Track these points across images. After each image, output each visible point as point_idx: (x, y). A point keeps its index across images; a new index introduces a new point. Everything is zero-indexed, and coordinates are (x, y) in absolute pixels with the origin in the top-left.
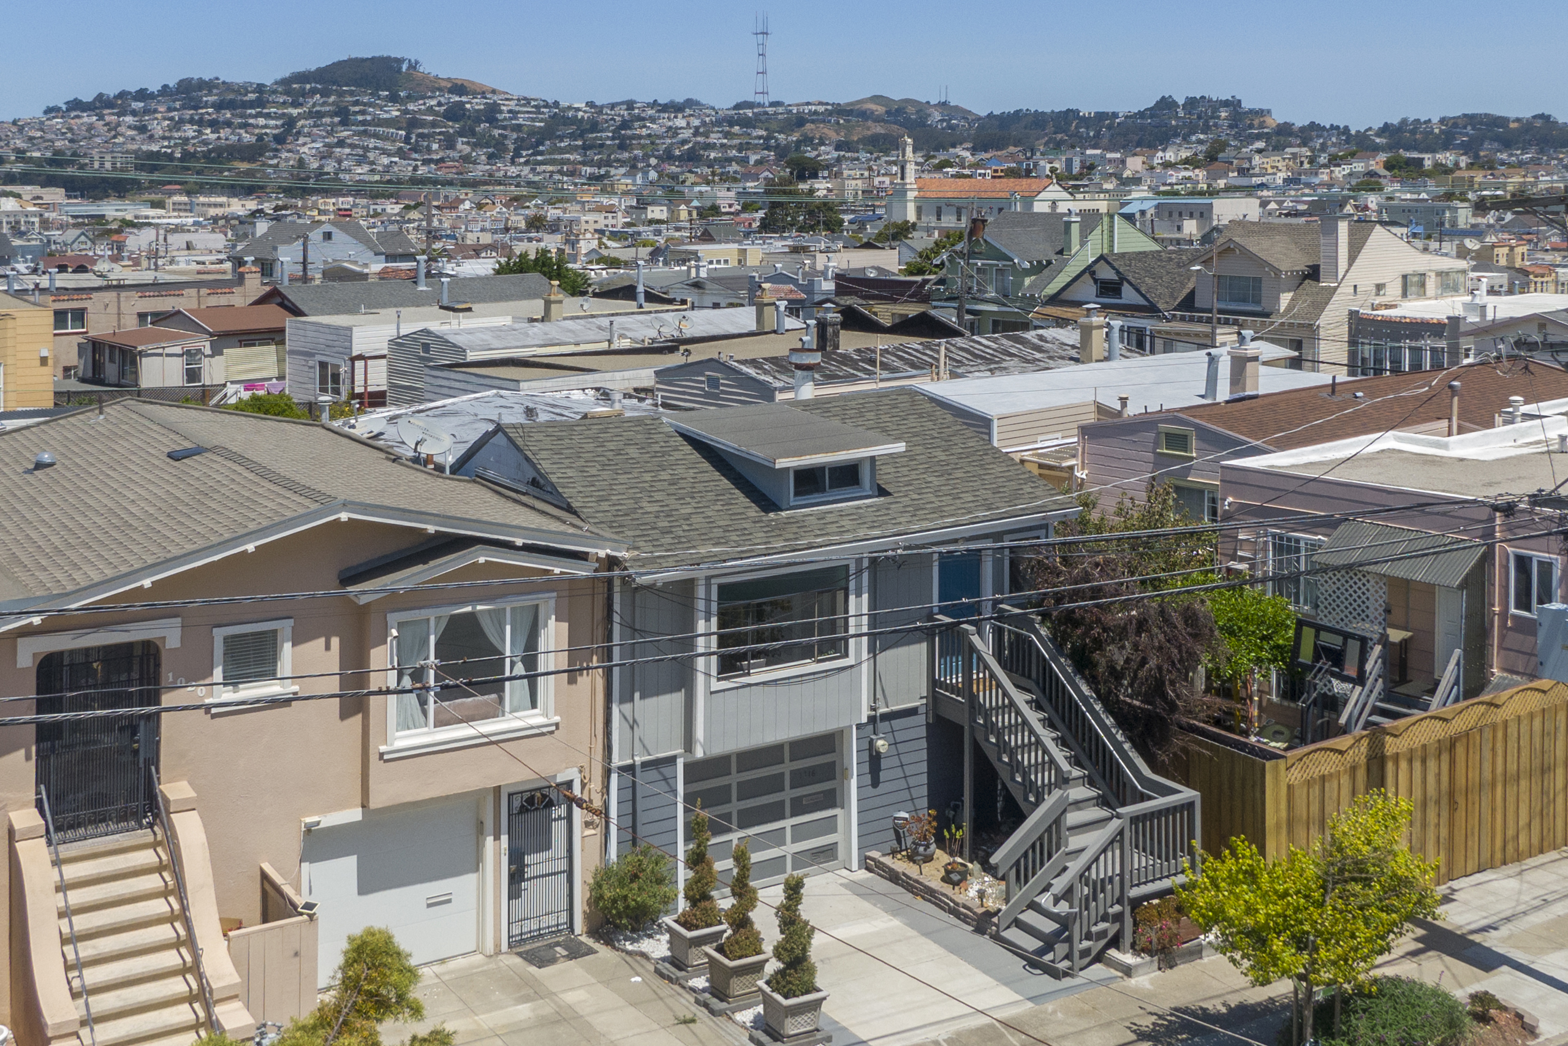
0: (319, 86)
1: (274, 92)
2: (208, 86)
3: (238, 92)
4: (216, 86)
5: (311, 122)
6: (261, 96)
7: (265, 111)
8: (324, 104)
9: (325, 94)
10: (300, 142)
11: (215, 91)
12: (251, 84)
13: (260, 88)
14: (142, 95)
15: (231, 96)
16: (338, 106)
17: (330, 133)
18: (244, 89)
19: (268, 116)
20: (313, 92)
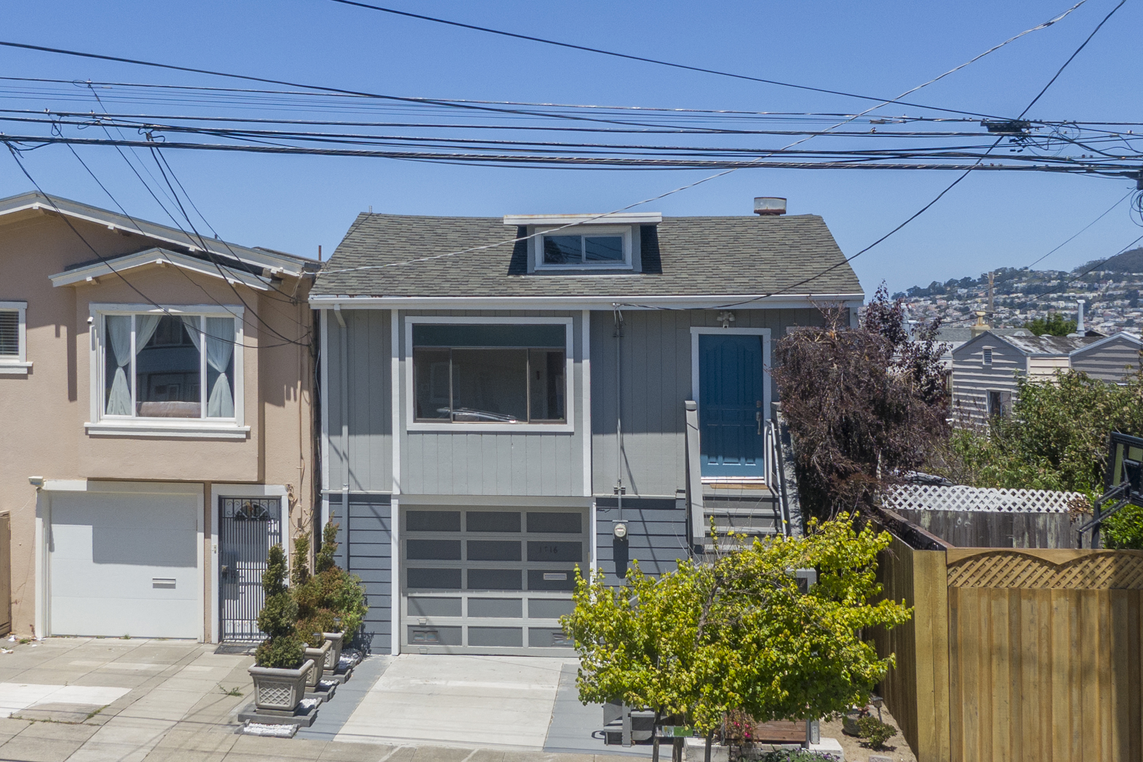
0: (1111, 273)
1: (1073, 279)
2: (1018, 274)
3: (1042, 279)
4: (1026, 274)
5: (1104, 304)
6: (1063, 282)
7: (1066, 295)
8: (1116, 288)
9: (1117, 279)
10: (1093, 322)
11: (1024, 278)
12: (1054, 272)
13: (1061, 275)
14: (966, 283)
15: (1037, 283)
16: (1128, 290)
17: (1121, 314)
18: (1047, 277)
19: (1068, 299)
20: (1107, 278)
